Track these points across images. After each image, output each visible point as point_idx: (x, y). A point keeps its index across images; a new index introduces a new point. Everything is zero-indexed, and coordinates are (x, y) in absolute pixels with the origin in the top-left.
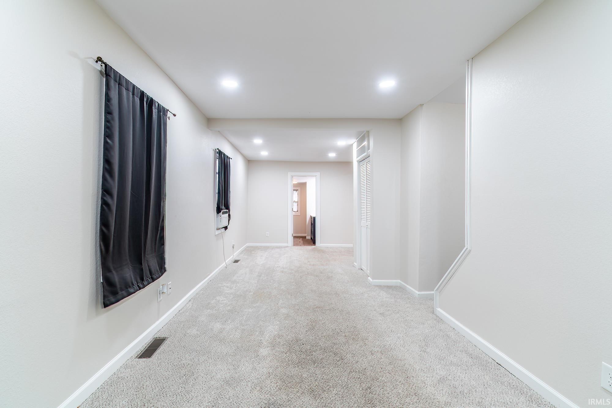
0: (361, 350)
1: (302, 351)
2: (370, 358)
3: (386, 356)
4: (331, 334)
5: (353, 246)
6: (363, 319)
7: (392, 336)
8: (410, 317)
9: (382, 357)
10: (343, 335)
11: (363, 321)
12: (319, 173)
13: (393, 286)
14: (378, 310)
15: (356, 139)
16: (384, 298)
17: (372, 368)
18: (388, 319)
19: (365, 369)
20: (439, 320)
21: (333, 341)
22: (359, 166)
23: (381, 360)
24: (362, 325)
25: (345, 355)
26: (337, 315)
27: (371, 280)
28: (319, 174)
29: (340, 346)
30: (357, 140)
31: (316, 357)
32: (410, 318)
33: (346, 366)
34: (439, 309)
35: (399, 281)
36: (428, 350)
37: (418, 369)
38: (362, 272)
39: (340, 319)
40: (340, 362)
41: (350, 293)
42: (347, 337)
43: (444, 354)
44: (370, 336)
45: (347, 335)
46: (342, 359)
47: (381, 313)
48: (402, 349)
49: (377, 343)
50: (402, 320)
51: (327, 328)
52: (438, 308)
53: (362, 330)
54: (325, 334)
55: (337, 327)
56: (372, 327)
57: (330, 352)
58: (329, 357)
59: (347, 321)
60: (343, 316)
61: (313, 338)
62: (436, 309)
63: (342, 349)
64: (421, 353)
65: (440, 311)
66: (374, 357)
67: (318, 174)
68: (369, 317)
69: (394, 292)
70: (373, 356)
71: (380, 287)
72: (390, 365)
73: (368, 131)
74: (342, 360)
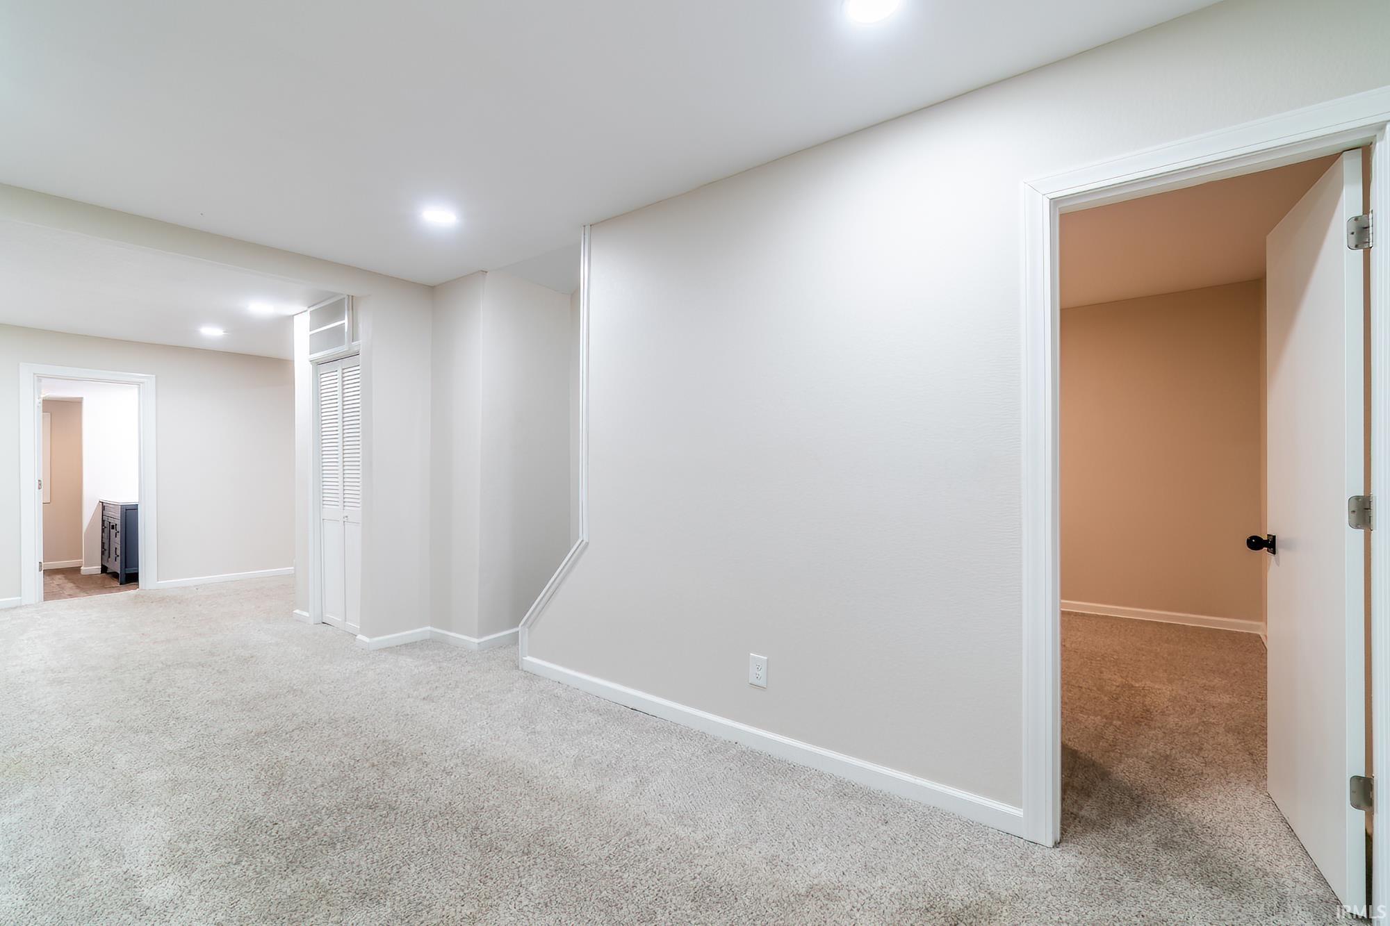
0: (424, 777)
1: (282, 839)
2: (448, 782)
3: (476, 766)
4: (336, 774)
5: (293, 572)
6: (393, 720)
7: (468, 729)
8: (482, 686)
9: (470, 771)
10: (367, 765)
11: (394, 724)
12: (154, 376)
13: (416, 642)
14: (414, 694)
15: (309, 307)
16: (413, 668)
17: (461, 797)
18: (445, 703)
19: (450, 803)
20: (532, 677)
21: (350, 787)
22: (317, 373)
23: (471, 776)
24: (396, 732)
25: (394, 799)
26: (326, 733)
27: (366, 639)
28: (154, 379)
29: (374, 789)
30: (312, 309)
31: (328, 834)
32: (483, 688)
33: (407, 816)
34: (529, 658)
35: (429, 628)
36: (538, 728)
37: (537, 763)
38: (330, 628)
39: (338, 739)
40: (392, 817)
41: (330, 679)
42: (377, 765)
43: (563, 725)
44: (427, 745)
45: (376, 763)
46: (395, 809)
47: (424, 698)
48: (497, 743)
49: (447, 753)
50: (472, 696)
51: (317, 768)
52: (525, 657)
53: (404, 741)
54: (319, 780)
55: (342, 757)
56: (420, 728)
57: (356, 808)
58: (360, 818)
59: (358, 737)
60: (342, 729)
61: (294, 800)
62: (522, 660)
63: (381, 791)
64: (529, 737)
65: (531, 661)
66: (455, 776)
67: (149, 380)
68: (405, 713)
69: (427, 652)
70: (453, 776)
71: (390, 649)
72: (490, 778)
73: (352, 296)
74: (395, 812)
